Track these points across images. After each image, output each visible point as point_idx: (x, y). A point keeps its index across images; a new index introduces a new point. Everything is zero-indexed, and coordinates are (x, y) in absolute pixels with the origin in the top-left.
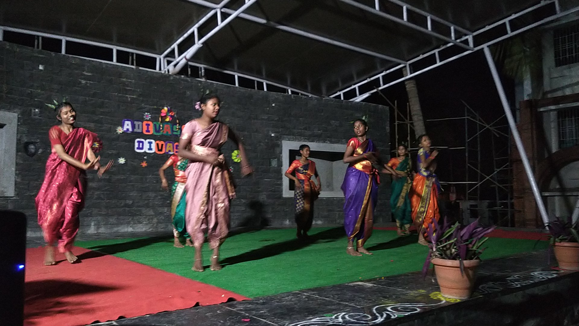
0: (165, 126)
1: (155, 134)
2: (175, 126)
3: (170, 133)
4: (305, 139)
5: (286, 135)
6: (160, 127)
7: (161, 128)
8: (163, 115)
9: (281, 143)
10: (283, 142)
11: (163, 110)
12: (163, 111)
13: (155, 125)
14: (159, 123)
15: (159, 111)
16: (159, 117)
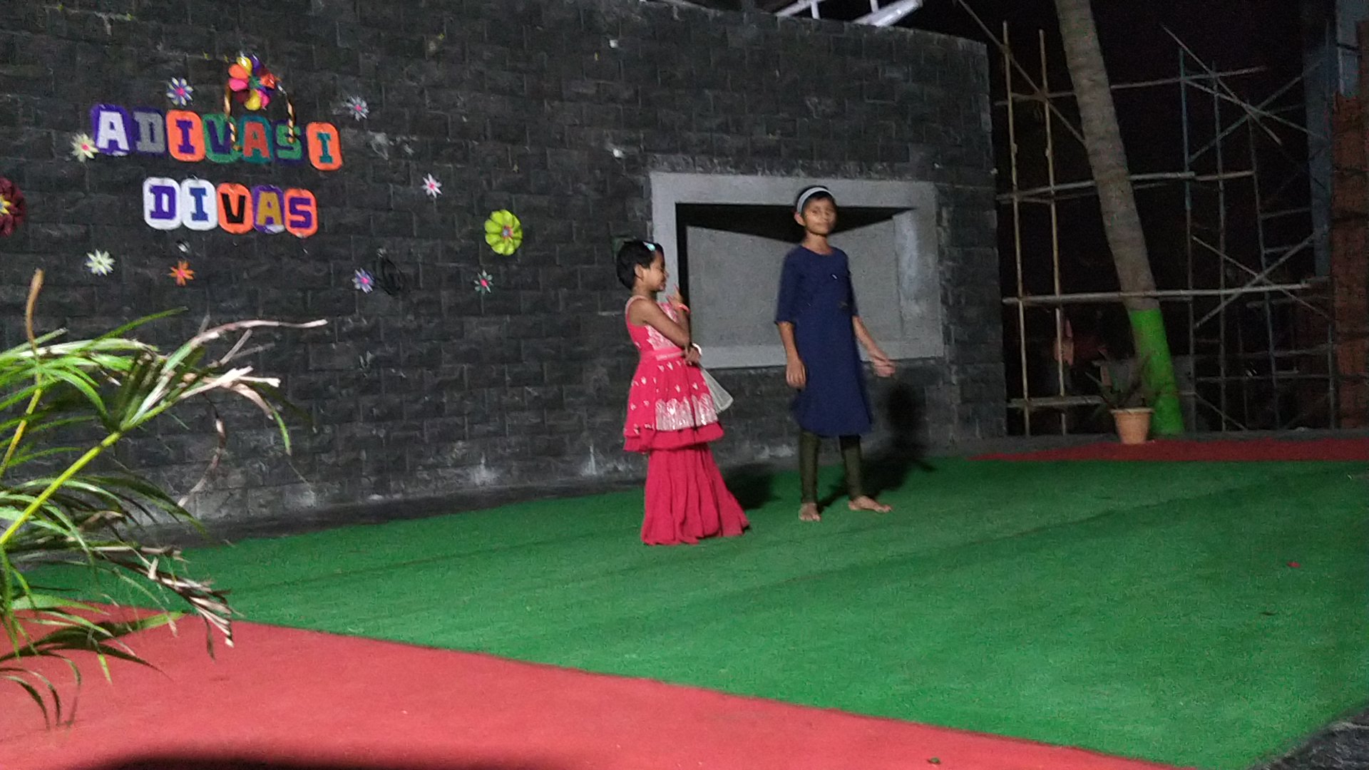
0: (248, 128)
1: (212, 157)
2: (281, 129)
3: (265, 155)
4: (727, 163)
5: (663, 152)
6: (228, 131)
7: (233, 138)
8: (236, 86)
9: (648, 181)
10: (654, 176)
11: (234, 67)
12: (234, 71)
13: (211, 127)
14: (226, 117)
15: (220, 72)
16: (223, 93)
